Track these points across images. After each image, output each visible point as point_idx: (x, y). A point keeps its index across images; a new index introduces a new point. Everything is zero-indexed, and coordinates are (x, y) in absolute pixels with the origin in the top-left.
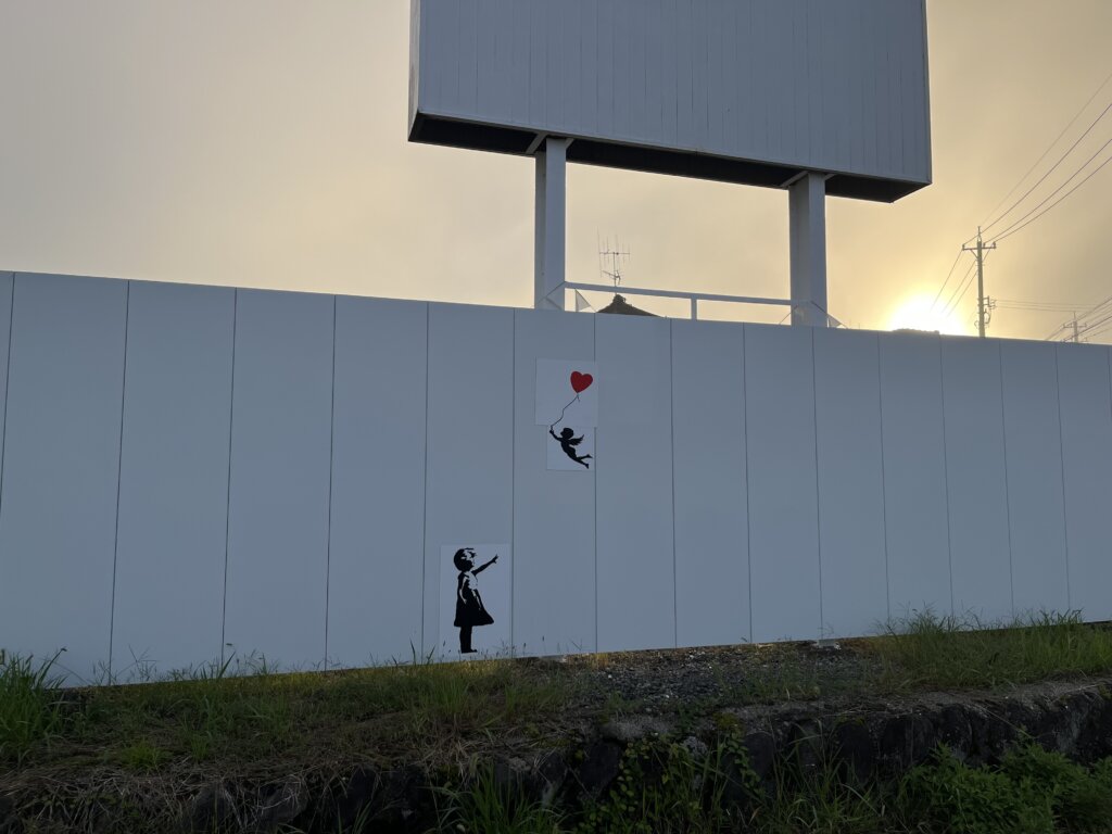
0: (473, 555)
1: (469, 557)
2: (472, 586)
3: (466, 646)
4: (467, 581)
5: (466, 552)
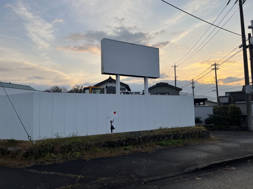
3: (112, 132)
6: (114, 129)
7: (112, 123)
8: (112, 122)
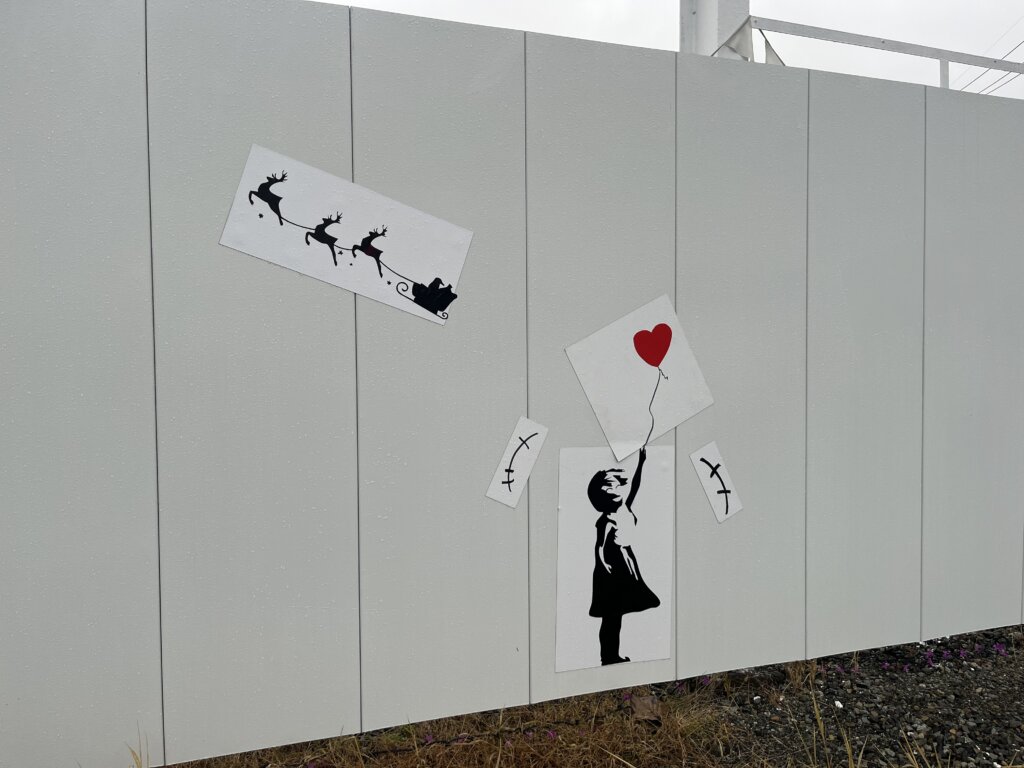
6: (648, 600)
7: (620, 516)
8: (623, 492)
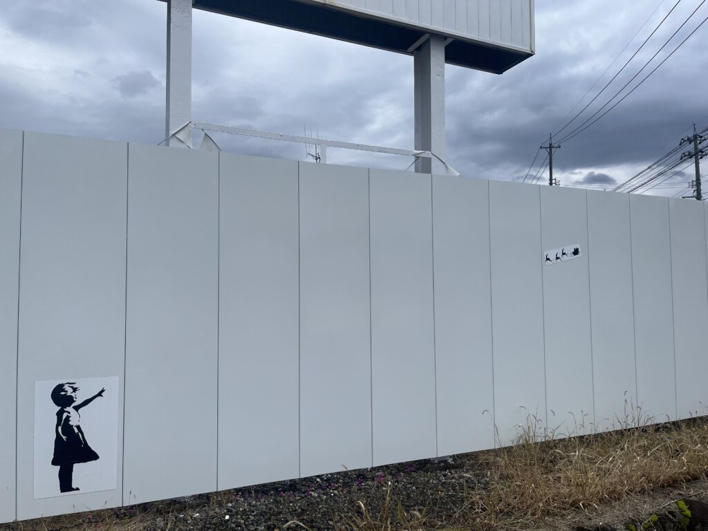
0: (75, 390)
1: (69, 391)
2: (73, 422)
4: (68, 417)
5: (66, 387)
